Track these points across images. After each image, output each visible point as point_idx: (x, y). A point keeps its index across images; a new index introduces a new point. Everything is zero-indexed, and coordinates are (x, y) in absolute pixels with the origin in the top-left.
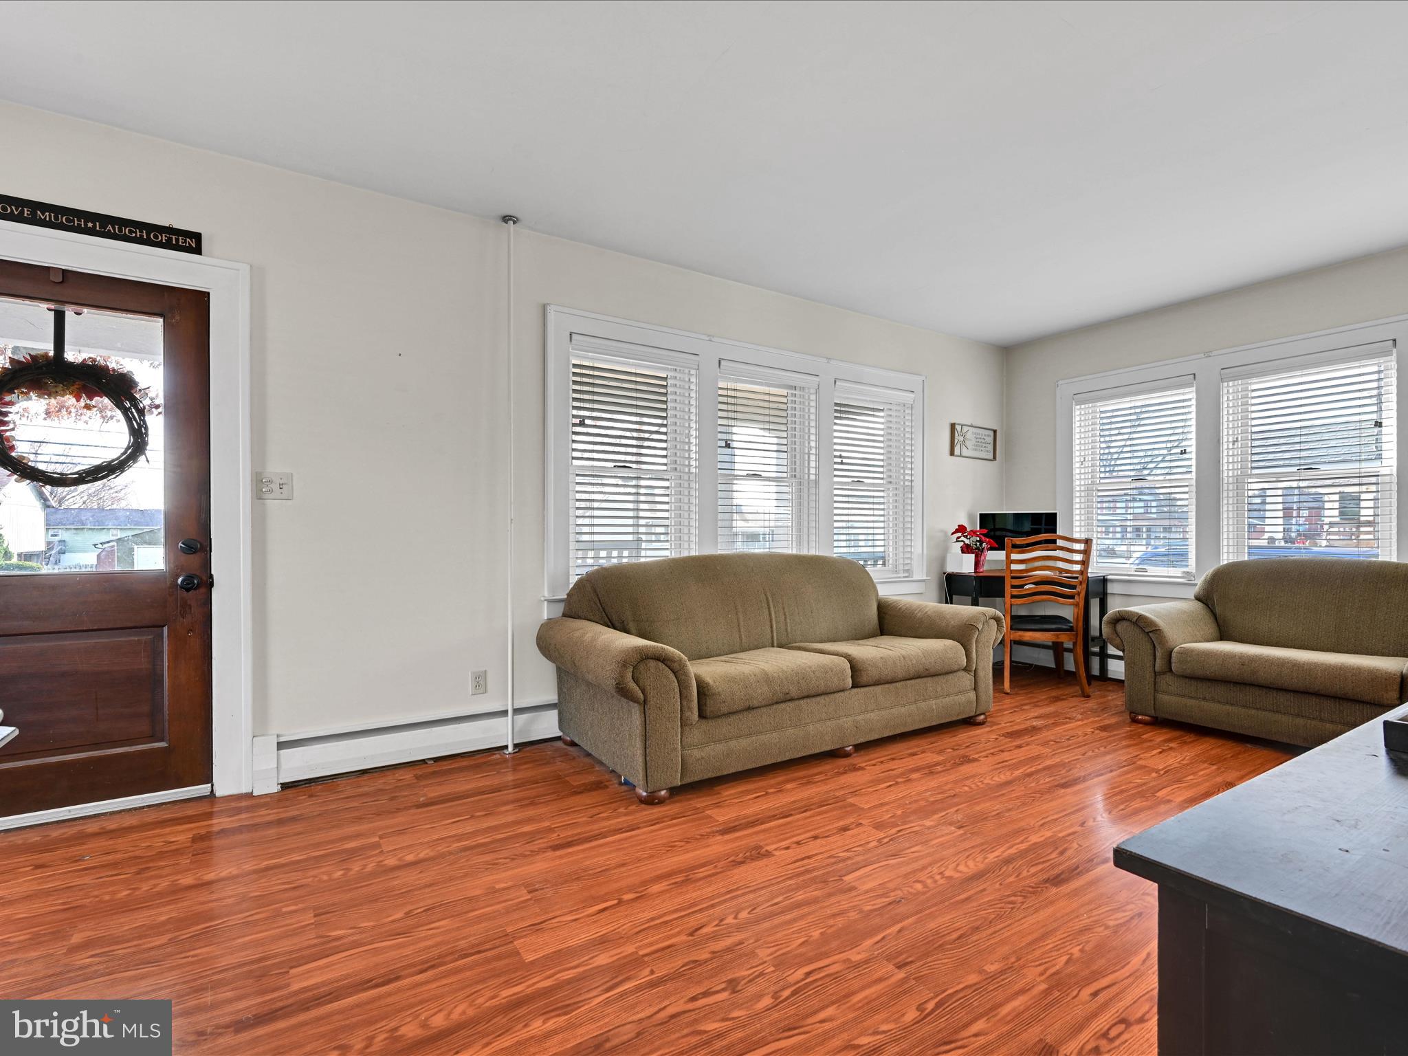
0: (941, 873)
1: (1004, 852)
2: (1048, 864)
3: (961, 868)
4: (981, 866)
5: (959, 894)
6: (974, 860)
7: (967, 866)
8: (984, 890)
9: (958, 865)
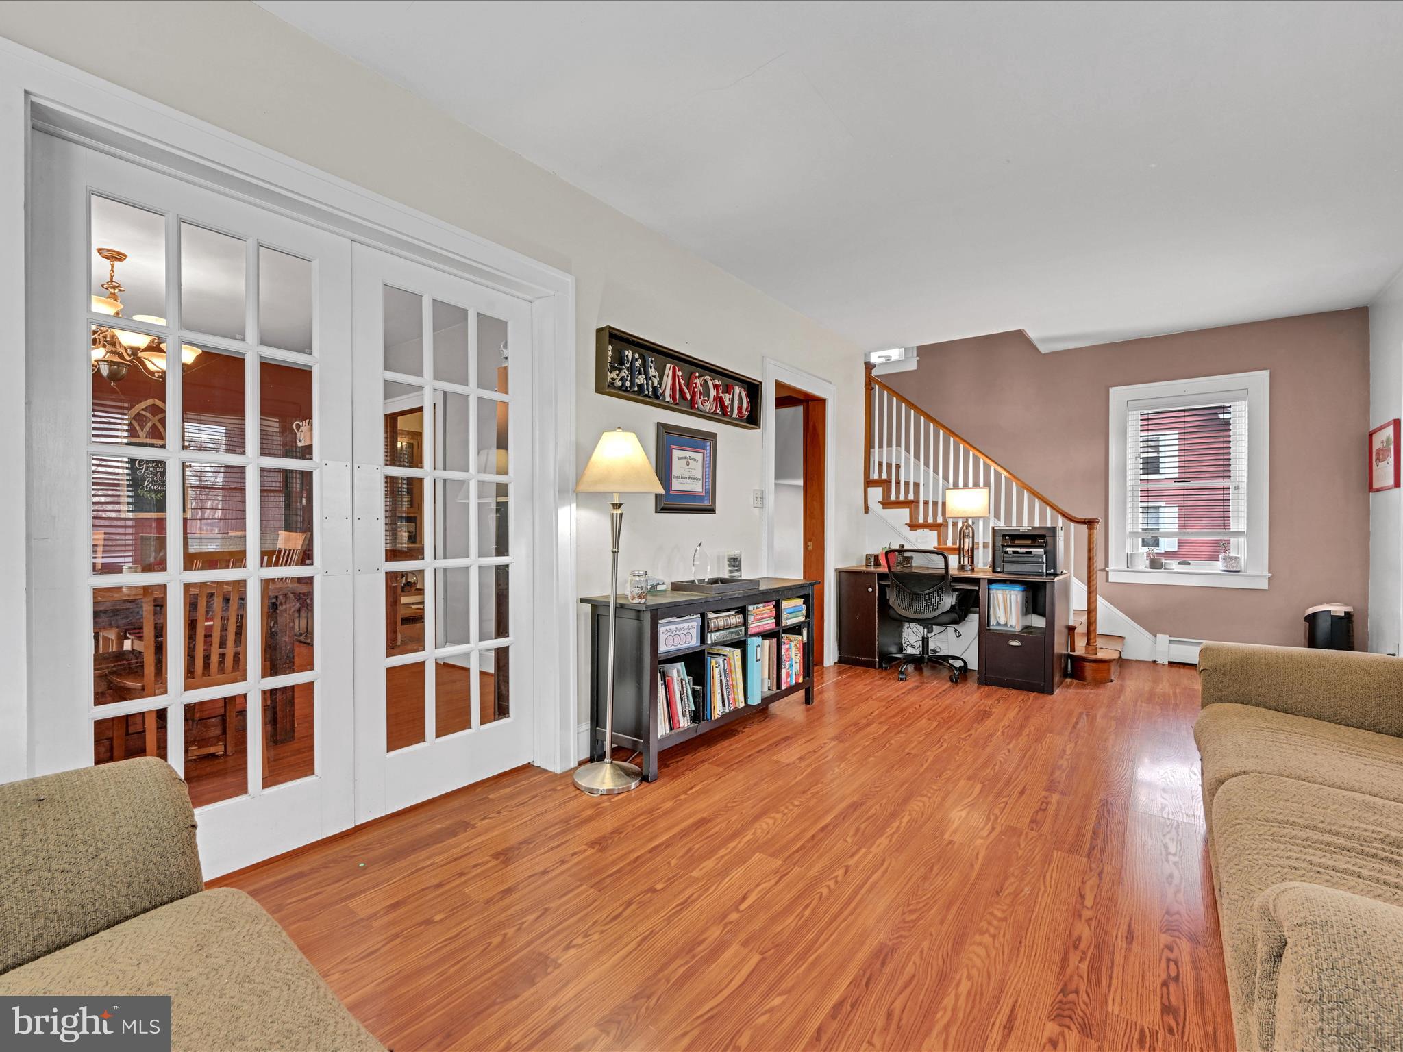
0: (784, 814)
1: (739, 843)
2: (705, 836)
3: (771, 821)
4: (757, 825)
5: (769, 801)
6: (763, 830)
7: (768, 824)
8: (752, 808)
9: (774, 824)
